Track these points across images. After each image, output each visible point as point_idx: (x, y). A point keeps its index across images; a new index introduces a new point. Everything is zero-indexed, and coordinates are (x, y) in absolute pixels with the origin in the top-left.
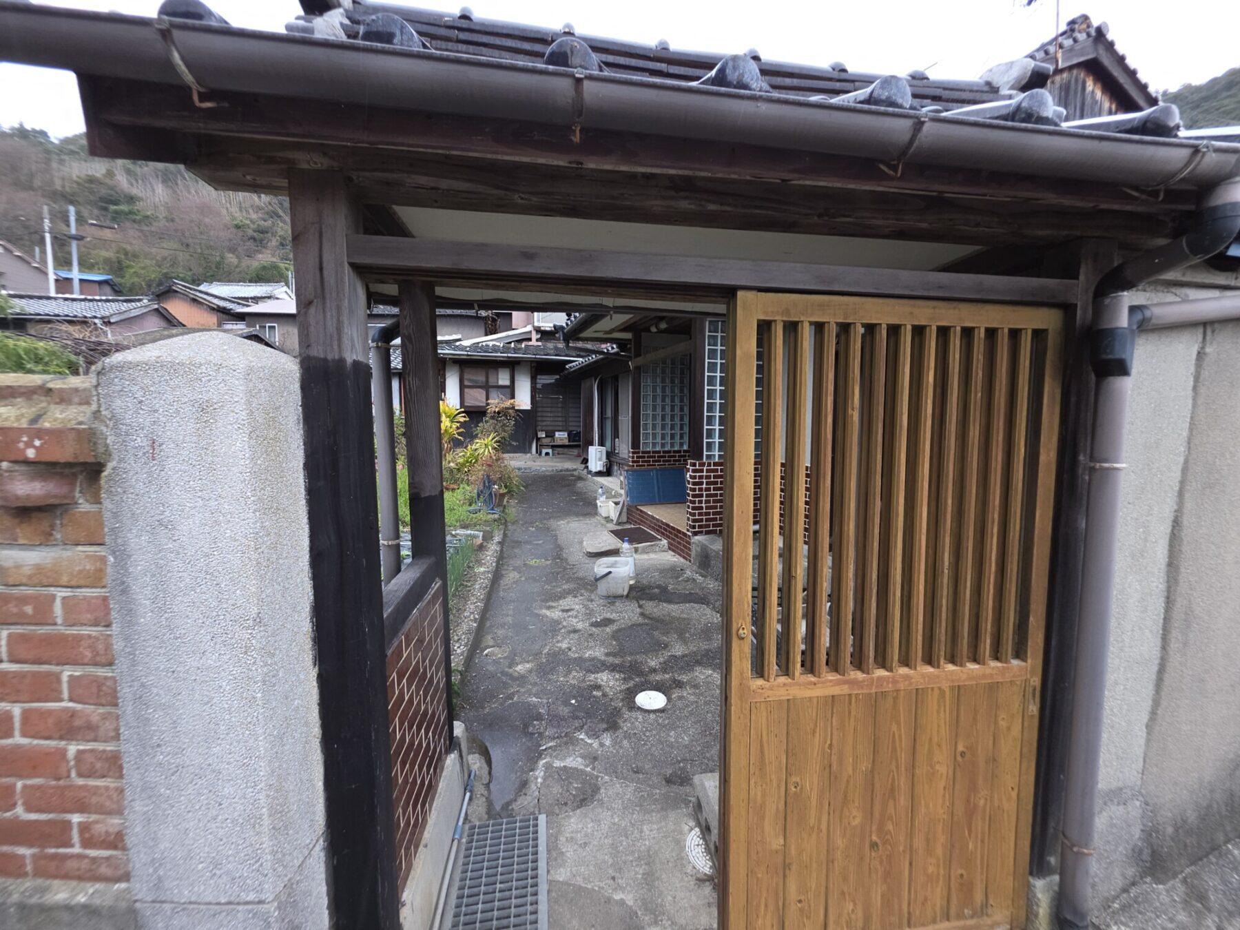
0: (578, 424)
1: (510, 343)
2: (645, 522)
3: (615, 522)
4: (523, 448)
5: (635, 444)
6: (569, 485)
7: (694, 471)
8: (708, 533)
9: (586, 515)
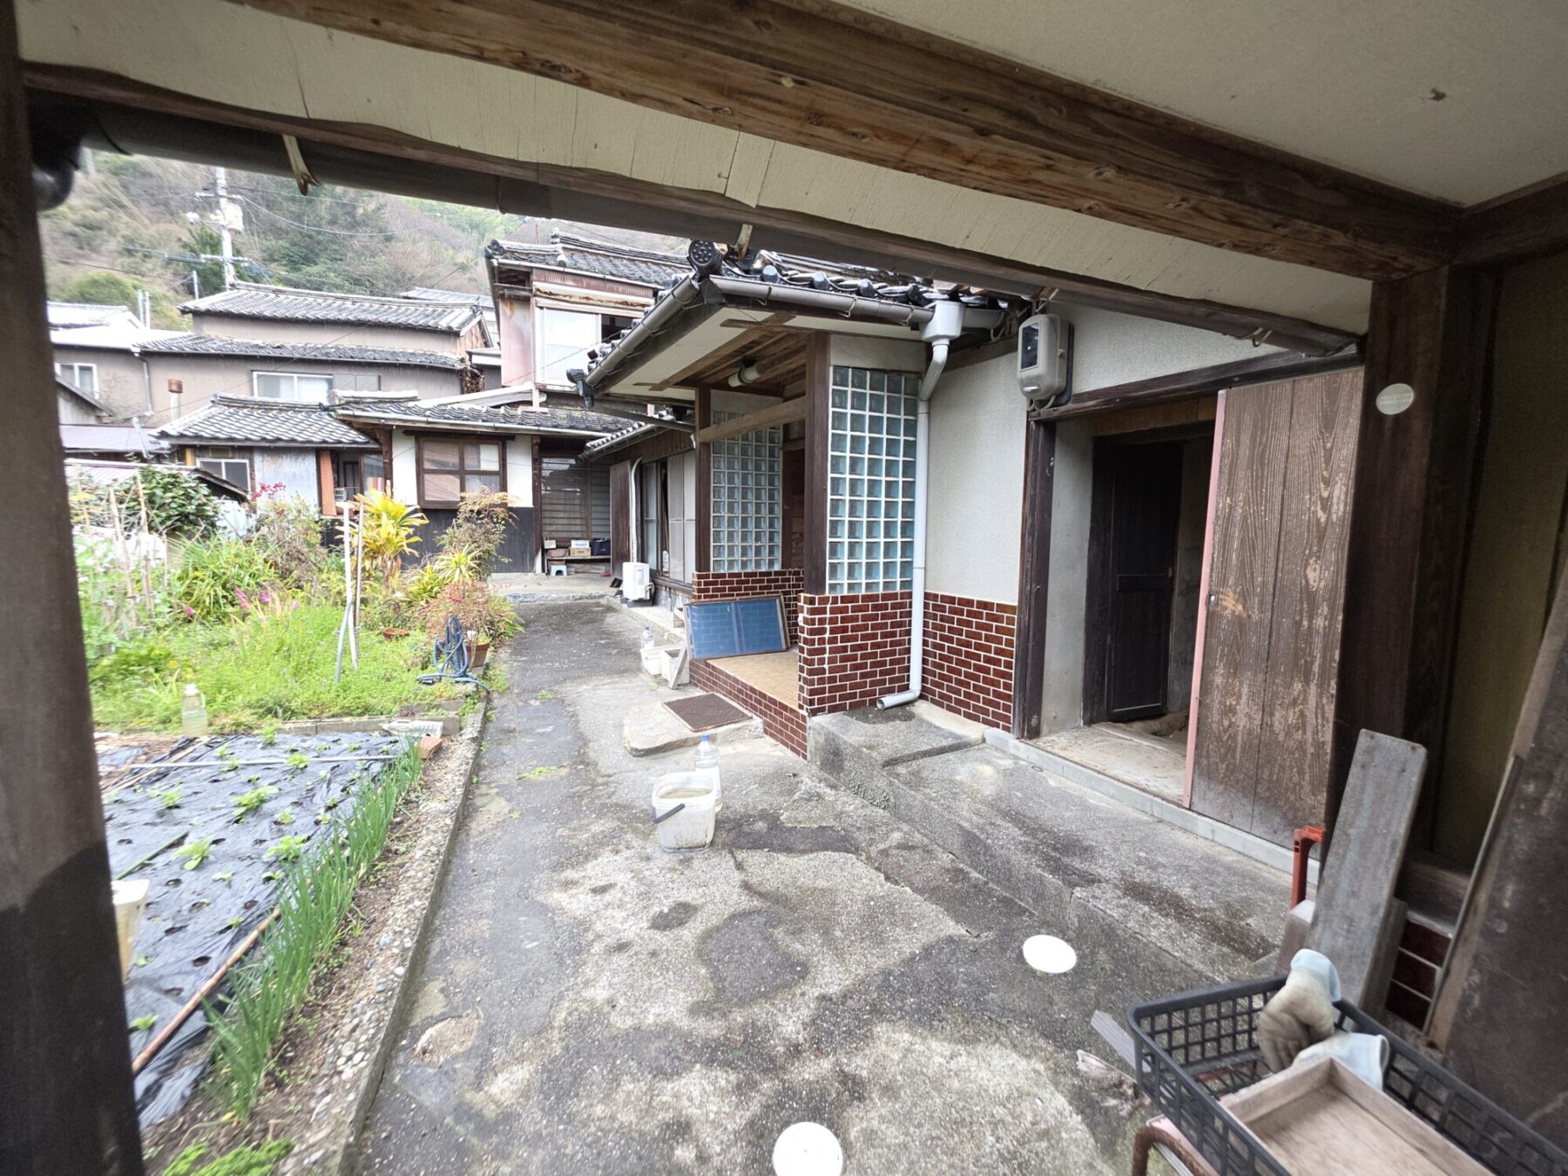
0: (605, 529)
1: (498, 407)
2: (721, 687)
3: (671, 684)
4: (521, 564)
5: (702, 561)
6: (593, 621)
7: (812, 611)
8: (833, 710)
9: (623, 672)
